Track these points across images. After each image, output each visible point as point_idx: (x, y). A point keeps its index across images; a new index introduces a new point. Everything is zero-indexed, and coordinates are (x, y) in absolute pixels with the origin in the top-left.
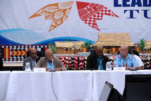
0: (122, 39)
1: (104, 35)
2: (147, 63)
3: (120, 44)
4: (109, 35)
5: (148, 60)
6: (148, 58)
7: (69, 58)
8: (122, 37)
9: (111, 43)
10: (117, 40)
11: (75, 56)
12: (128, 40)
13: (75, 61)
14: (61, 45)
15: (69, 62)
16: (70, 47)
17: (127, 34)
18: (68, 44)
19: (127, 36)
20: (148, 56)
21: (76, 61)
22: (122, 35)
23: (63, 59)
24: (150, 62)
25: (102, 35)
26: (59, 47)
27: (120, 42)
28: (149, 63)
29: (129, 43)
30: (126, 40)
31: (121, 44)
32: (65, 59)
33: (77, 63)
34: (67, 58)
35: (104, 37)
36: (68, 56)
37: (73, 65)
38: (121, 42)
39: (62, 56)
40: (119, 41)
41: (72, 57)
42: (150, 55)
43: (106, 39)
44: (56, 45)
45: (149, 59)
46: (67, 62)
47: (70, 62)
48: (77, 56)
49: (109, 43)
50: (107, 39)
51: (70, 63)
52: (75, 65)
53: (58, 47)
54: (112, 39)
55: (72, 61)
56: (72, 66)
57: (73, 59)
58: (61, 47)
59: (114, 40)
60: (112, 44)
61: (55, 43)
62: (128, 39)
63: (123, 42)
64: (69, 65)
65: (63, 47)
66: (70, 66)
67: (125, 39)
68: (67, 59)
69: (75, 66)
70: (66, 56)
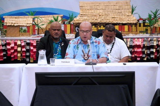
0: (117, 11)
1: (88, 5)
2: (152, 50)
3: (113, 19)
4: (97, 5)
5: (153, 46)
6: (153, 43)
7: (21, 43)
8: (117, 8)
9: (98, 17)
10: (109, 13)
11: (33, 40)
12: (126, 13)
13: (32, 48)
14: (14, 22)
15: (21, 50)
16: (28, 25)
17: (127, 3)
18: (25, 19)
19: (126, 7)
20: (155, 39)
21: (34, 47)
22: (118, 4)
23: (13, 45)
24: (156, 49)
25: (86, 5)
26: (10, 24)
27: (113, 17)
28: (154, 51)
29: (129, 17)
30: (123, 13)
31: (115, 19)
32: (15, 44)
33: (35, 50)
34: (19, 43)
35: (89, 7)
36: (21, 40)
37: (28, 54)
38: (116, 17)
39: (11, 40)
40: (112, 15)
41: (28, 41)
42: (157, 38)
43: (90, 11)
44: (5, 21)
45: (155, 44)
46: (19, 49)
47: (24, 49)
48: (35, 40)
49: (95, 17)
50: (93, 11)
51: (24, 51)
52: (31, 53)
53: (8, 24)
54: (101, 11)
55: (28, 47)
56: (27, 57)
57: (28, 44)
58: (13, 25)
59: (103, 13)
60: (99, 19)
61: (4, 19)
62: (128, 11)
63: (118, 17)
64: (21, 55)
65: (15, 25)
66: (24, 56)
67: (123, 11)
68: (19, 45)
69: (32, 56)
70: (17, 40)
